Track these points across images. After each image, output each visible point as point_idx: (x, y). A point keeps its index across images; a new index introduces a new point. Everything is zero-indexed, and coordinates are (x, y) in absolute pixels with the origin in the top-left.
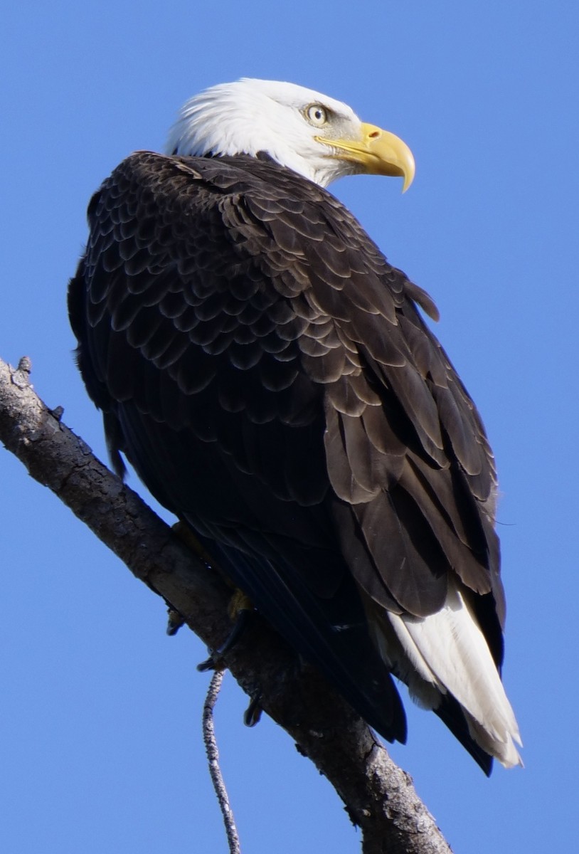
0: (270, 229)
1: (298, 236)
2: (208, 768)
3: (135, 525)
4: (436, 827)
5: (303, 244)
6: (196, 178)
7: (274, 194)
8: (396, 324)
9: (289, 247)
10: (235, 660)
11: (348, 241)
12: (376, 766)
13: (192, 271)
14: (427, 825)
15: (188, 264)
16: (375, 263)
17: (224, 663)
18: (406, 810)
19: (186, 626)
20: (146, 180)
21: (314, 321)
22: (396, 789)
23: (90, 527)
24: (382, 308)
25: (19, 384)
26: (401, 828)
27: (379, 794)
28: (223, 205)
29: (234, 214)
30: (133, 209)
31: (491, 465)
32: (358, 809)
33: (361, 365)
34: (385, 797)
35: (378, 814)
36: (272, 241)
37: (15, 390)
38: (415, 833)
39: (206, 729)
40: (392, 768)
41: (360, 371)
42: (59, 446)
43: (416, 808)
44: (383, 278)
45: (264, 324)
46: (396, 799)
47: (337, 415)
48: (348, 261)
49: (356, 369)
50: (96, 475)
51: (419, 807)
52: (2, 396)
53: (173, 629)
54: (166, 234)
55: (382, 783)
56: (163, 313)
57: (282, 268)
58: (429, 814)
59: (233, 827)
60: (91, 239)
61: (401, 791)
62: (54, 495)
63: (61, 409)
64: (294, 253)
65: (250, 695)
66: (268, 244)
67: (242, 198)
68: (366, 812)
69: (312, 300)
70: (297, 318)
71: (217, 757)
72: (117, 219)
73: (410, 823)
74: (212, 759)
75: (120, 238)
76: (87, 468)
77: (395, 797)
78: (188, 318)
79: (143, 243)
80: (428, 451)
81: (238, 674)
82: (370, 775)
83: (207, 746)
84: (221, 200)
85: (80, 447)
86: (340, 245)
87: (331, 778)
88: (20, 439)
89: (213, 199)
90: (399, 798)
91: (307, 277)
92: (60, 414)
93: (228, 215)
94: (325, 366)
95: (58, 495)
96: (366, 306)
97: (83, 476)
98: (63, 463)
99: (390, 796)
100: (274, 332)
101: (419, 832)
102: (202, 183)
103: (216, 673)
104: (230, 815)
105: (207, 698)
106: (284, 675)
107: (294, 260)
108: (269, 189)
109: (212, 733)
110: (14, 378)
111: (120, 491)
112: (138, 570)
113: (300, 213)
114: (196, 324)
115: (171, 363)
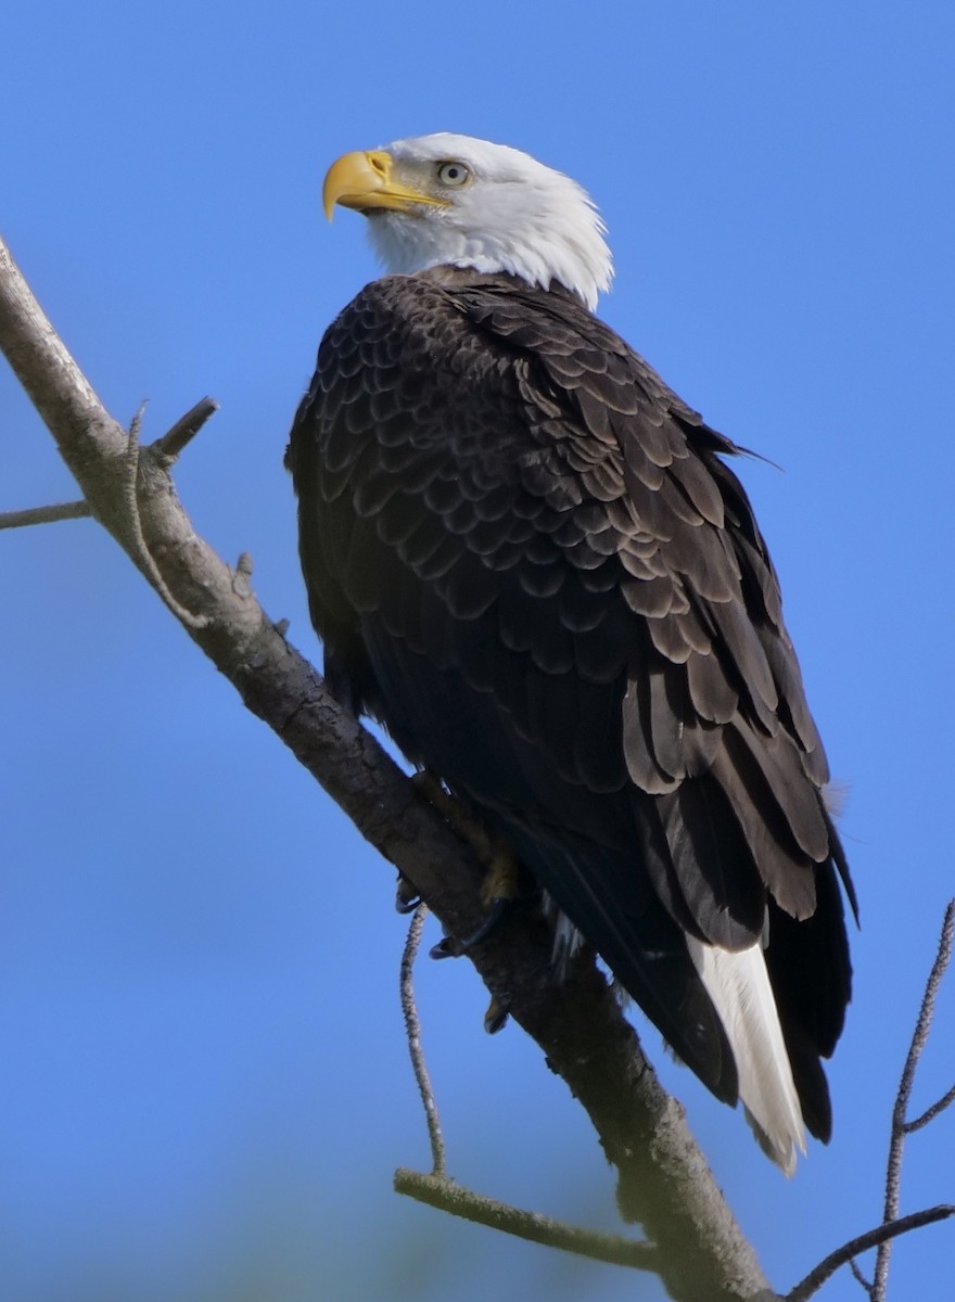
1: (609, 411)
2: (408, 1048)
3: (373, 779)
9: (603, 431)
13: (471, 452)
14: (700, 1169)
15: (466, 443)
18: (675, 1150)
21: (634, 536)
22: (666, 1125)
25: (241, 593)
26: (668, 1172)
27: (647, 1130)
32: (618, 1147)
33: (688, 600)
34: (653, 1134)
35: (642, 1155)
37: (235, 601)
38: (683, 1180)
39: (404, 994)
40: (663, 1098)
41: (689, 608)
42: (286, 675)
43: (689, 1147)
45: (569, 531)
46: (665, 1137)
48: (667, 440)
49: (684, 606)
50: (328, 714)
51: (692, 1147)
54: (439, 400)
55: (652, 1117)
56: (429, 504)
58: (703, 1154)
59: (439, 1131)
61: (672, 1127)
62: (274, 733)
63: (285, 623)
64: (607, 442)
68: (628, 1152)
69: (633, 510)
70: (612, 528)
71: (419, 1035)
72: (369, 357)
73: (679, 1167)
74: (412, 1036)
75: (373, 387)
76: (318, 704)
77: (664, 1134)
78: (462, 516)
79: (406, 404)
80: (762, 716)
83: (406, 1018)
85: (311, 677)
86: (655, 416)
87: (586, 1103)
88: (239, 663)
90: (668, 1135)
92: (284, 628)
94: (650, 595)
95: (278, 734)
96: (686, 514)
97: (312, 714)
98: (291, 697)
99: (659, 1133)
100: (585, 542)
101: (689, 1178)
104: (435, 1114)
105: (406, 950)
107: (609, 451)
108: (559, 335)
109: (412, 1001)
110: (236, 585)
111: (356, 735)
112: (370, 833)
113: (604, 371)
114: (473, 525)
115: (439, 574)
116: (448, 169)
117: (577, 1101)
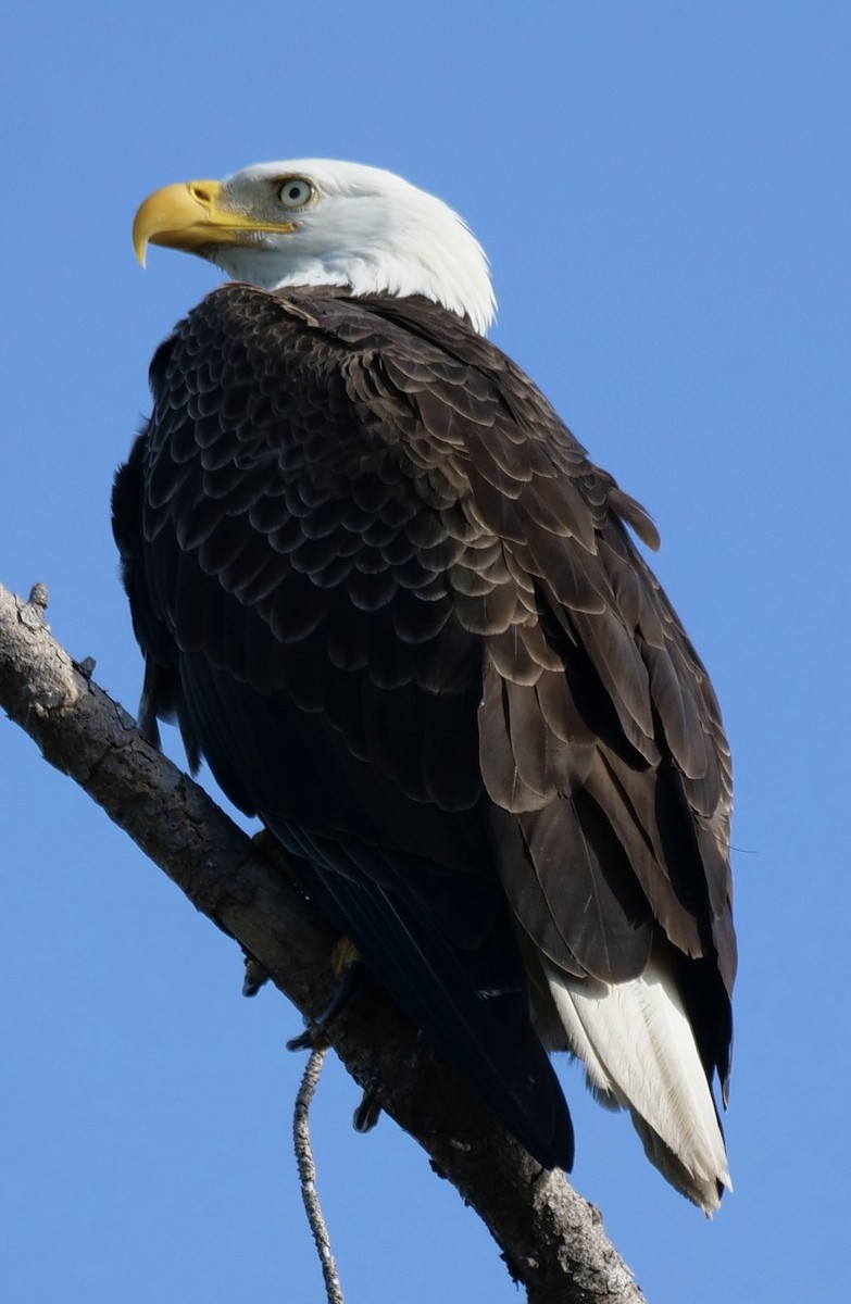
0: (416, 404)
1: (457, 416)
2: (300, 1194)
3: (199, 835)
4: (636, 1286)
5: (463, 428)
6: (310, 324)
7: (425, 354)
8: (595, 553)
9: (442, 431)
10: (342, 1035)
11: (530, 428)
12: (548, 1194)
13: (298, 465)
14: (622, 1282)
15: (293, 454)
16: (568, 459)
17: (327, 1040)
18: (591, 1260)
19: (270, 984)
20: (237, 326)
21: (473, 542)
22: (578, 1229)
23: (132, 837)
24: (575, 527)
25: (30, 624)
26: (584, 1286)
27: (552, 1236)
28: (347, 368)
29: (363, 381)
30: (217, 373)
31: (725, 766)
32: (521, 1258)
33: (538, 610)
34: (561, 1240)
35: (549, 1265)
36: (418, 423)
37: (24, 632)
38: (604, 1294)
39: (298, 1136)
40: (571, 1198)
41: (537, 619)
42: (87, 715)
43: (607, 1257)
44: (577, 482)
45: (400, 546)
46: (576, 1244)
47: (500, 681)
48: (530, 457)
49: (530, 616)
50: (140, 759)
51: (611, 1256)
52: (4, 641)
53: (252, 988)
54: (264, 410)
55: (556, 1220)
56: (254, 524)
57: (431, 463)
58: (625, 1266)
59: (336, 1281)
60: (157, 412)
61: (584, 1232)
62: (80, 788)
63: (91, 662)
64: (450, 442)
65: (364, 1087)
66: (412, 428)
67: (376, 357)
68: (532, 1262)
69: (472, 511)
70: (450, 539)
71: (314, 1178)
72: (194, 386)
73: (597, 1279)
74: (305, 1180)
75: (197, 414)
76: (128, 748)
77: (574, 1240)
78: (289, 532)
79: (229, 424)
80: (632, 739)
81: (346, 1056)
82: (539, 1207)
83: (299, 1161)
84: (345, 360)
85: (119, 718)
86: (517, 434)
87: (481, 1211)
88: (31, 705)
89: (335, 358)
90: (580, 1241)
91: (466, 477)
92: (90, 668)
93: (355, 383)
94: (487, 610)
95: (85, 789)
96: (551, 522)
97: (122, 761)
98: (95, 742)
99: (568, 1238)
100: (415, 559)
101: (609, 1292)
102: (319, 333)
103: (313, 1054)
104: (332, 1263)
105: (301, 1090)
106: (415, 1058)
107: (449, 452)
108: (419, 347)
109: (306, 1142)
110: (23, 615)
111: (177, 784)
112: (201, 900)
113: (462, 383)
114: (300, 543)
115: (261, 597)
116: (289, 189)
117: (471, 1210)
